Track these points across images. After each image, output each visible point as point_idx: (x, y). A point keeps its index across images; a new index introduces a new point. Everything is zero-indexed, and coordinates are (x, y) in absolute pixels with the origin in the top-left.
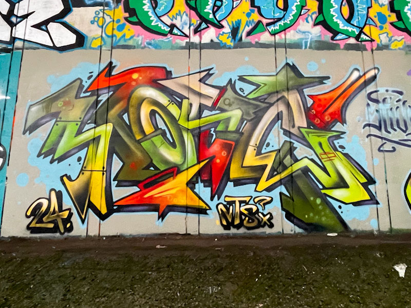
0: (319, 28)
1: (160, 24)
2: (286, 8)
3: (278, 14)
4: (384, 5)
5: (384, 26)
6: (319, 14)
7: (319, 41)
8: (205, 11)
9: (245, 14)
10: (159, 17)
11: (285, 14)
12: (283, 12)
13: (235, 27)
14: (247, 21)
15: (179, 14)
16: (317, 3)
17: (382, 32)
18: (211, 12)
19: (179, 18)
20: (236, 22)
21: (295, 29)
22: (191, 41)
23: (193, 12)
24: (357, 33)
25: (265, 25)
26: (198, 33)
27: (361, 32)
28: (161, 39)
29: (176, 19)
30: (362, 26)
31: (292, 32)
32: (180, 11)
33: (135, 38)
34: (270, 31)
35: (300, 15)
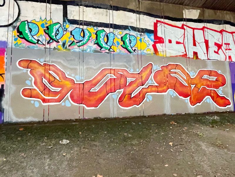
0: (96, 45)
1: (33, 39)
2: (84, 37)
3: (81, 39)
4: (119, 38)
5: (118, 46)
6: (96, 40)
7: (96, 50)
8: (52, 35)
9: (68, 38)
10: (32, 36)
11: (83, 39)
13: (64, 42)
14: (69, 40)
15: (41, 35)
16: (95, 36)
17: (118, 48)
18: (54, 35)
19: (41, 37)
20: (64, 40)
22: (46, 47)
23: (47, 35)
24: (109, 48)
25: (76, 43)
26: (49, 44)
28: (33, 45)
29: (40, 37)
30: (111, 46)
31: (86, 46)
32: (41, 34)
33: (22, 44)
34: (78, 45)
35: (89, 40)
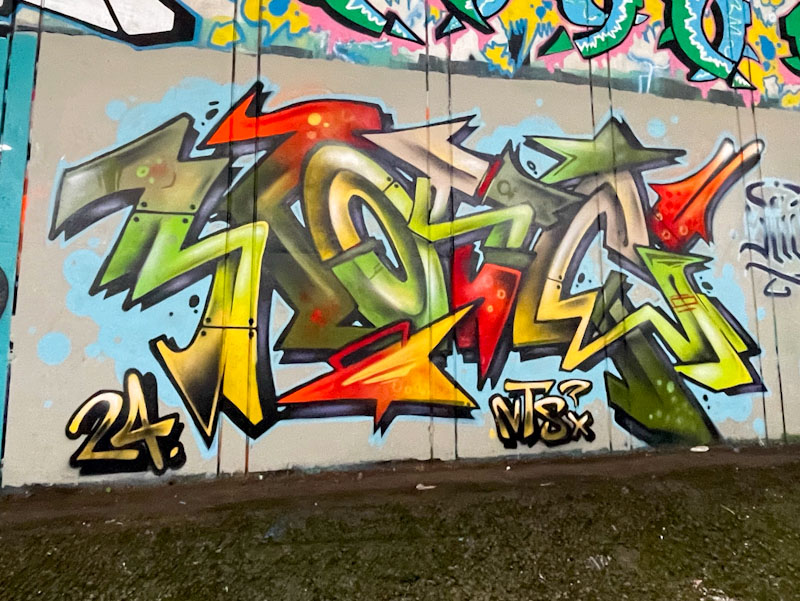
0: (666, 54)
1: (365, 10)
2: (608, 8)
3: (595, 18)
4: (771, 25)
5: (771, 62)
6: (666, 27)
7: (667, 80)
9: (533, 11)
11: (606, 20)
12: (603, 14)
13: (517, 33)
14: (539, 25)
16: (662, 5)
17: (767, 73)
20: (517, 22)
21: (626, 52)
22: (430, 54)
24: (729, 72)
25: (571, 36)
26: (444, 39)
27: (735, 71)
28: (367, 43)
29: (398, 2)
30: (737, 60)
31: (621, 56)
33: (310, 33)
34: (582, 50)
35: (634, 24)
